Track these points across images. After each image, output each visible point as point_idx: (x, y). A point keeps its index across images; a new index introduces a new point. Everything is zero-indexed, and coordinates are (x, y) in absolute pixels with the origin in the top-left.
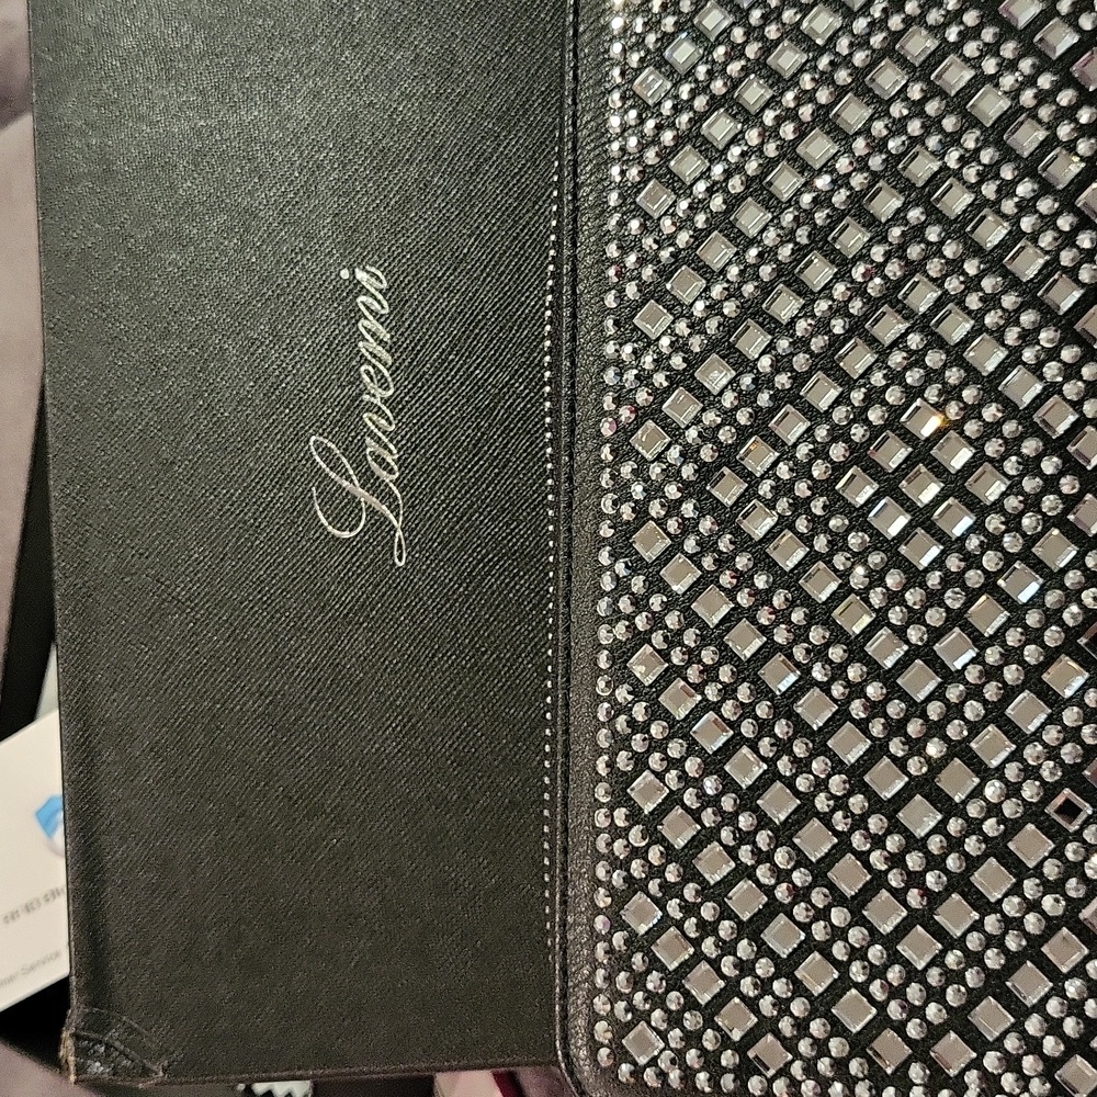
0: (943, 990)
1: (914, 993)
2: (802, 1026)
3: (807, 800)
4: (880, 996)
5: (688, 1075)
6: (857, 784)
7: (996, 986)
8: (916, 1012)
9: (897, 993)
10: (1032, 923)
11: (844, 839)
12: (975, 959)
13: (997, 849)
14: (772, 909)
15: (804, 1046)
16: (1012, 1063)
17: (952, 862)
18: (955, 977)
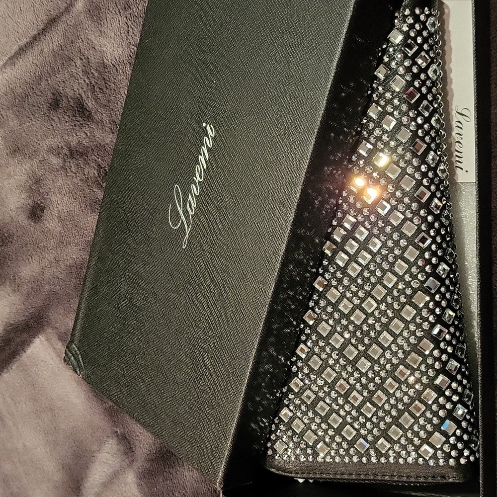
0: (378, 424)
1: (369, 425)
2: (332, 438)
3: (325, 361)
4: (357, 426)
5: (297, 457)
6: (341, 354)
7: (396, 421)
8: (370, 432)
9: (363, 425)
10: (406, 399)
11: (339, 374)
12: (388, 413)
13: (391, 374)
14: (319, 399)
15: (334, 446)
16: (404, 448)
17: (377, 380)
18: (382, 419)
